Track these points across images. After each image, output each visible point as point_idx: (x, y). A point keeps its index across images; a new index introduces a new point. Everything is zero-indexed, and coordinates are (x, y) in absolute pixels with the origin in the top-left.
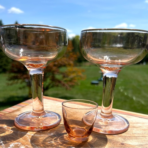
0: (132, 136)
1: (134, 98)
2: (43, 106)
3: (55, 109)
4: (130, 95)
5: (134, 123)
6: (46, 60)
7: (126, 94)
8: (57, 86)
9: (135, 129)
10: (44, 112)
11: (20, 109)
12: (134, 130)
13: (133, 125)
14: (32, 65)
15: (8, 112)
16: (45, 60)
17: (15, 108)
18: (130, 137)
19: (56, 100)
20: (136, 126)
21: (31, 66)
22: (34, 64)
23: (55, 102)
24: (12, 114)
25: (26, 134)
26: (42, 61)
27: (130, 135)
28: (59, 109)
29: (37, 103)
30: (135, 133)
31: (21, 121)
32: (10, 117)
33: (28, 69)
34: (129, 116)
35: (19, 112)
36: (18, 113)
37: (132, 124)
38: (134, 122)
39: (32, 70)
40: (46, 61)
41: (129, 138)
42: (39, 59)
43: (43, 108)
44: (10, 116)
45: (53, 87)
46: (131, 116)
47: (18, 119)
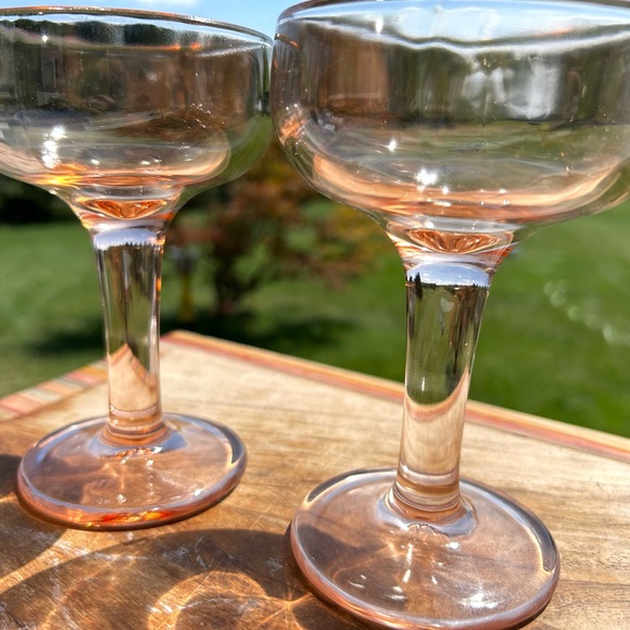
0: (600, 579)
1: (609, 333)
2: (154, 389)
3: (231, 405)
4: (591, 320)
5: (610, 500)
6: (175, 183)
7: (572, 313)
8: (294, 276)
9: (613, 535)
10: (162, 426)
11: (71, 397)
12: (607, 545)
13: (602, 511)
14: (104, 205)
15: (15, 411)
16: (169, 183)
17: (54, 392)
18: (584, 585)
19: (246, 359)
20: (621, 520)
21: (103, 213)
22: (119, 200)
23: (239, 366)
24: (29, 424)
25: (49, 546)
26: (156, 187)
27: (589, 572)
28: (250, 407)
29: (123, 376)
30: (615, 559)
31: (49, 467)
32: (13, 444)
33: (88, 225)
34: (584, 456)
35: (64, 414)
36: (55, 421)
37: (599, 504)
38: (609, 490)
39: (104, 227)
40: (176, 187)
41: (580, 593)
42: (141, 178)
43: (157, 404)
44: (12, 437)
45: (276, 277)
46: (595, 459)
47: (41, 457)
